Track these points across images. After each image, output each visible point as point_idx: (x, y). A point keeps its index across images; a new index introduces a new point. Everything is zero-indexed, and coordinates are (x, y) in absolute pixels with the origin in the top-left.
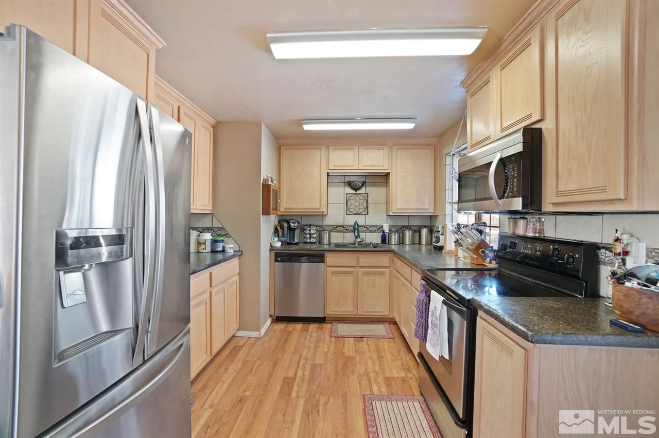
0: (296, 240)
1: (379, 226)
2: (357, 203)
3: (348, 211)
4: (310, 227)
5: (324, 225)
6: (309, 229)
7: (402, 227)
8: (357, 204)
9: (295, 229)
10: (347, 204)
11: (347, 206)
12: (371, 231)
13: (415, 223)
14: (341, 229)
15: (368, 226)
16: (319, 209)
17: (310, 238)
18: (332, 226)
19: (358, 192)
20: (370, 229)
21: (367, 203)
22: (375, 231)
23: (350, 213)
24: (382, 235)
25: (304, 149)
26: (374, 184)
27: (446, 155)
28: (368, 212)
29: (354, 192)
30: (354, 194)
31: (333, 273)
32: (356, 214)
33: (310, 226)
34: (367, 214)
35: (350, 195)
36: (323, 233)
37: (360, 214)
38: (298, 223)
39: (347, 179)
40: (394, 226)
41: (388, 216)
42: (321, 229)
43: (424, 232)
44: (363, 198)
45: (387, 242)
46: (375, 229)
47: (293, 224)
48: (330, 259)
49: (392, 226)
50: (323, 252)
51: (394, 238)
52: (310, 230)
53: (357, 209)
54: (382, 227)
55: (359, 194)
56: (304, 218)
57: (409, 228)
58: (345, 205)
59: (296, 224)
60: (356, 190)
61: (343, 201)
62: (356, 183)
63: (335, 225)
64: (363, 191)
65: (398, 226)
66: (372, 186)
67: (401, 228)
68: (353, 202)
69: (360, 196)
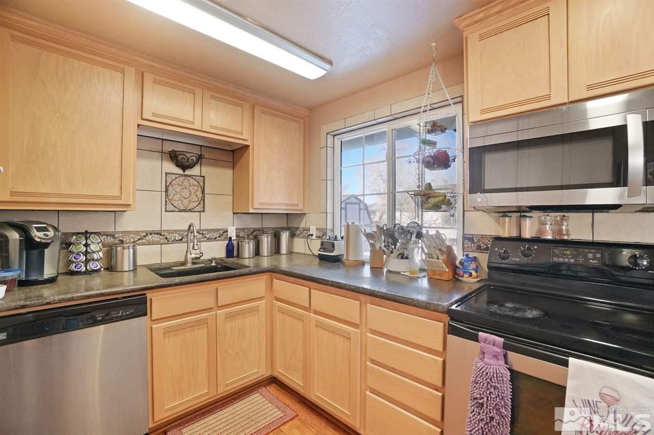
0: (48, 271)
1: (222, 230)
2: (184, 191)
3: (169, 206)
4: (86, 239)
5: (119, 232)
6: (84, 242)
7: (254, 231)
8: (186, 193)
9: (46, 245)
10: (166, 191)
11: (167, 196)
12: (209, 239)
13: (269, 224)
14: (156, 238)
15: (206, 230)
16: (120, 198)
17: (87, 262)
18: (137, 233)
19: (187, 172)
20: (207, 236)
21: (203, 192)
22: (215, 239)
23: (172, 208)
24: (228, 245)
25: (75, 56)
26: (216, 163)
27: (327, 134)
28: (204, 207)
29: (181, 172)
30: (182, 175)
31: (167, 332)
32: (185, 211)
33: (86, 234)
34: (203, 211)
35: (174, 177)
36: (119, 249)
37: (190, 211)
38: (56, 229)
39: (168, 147)
40: (244, 229)
41: (234, 213)
42: (110, 240)
43: (285, 236)
44: (196, 183)
45: (235, 254)
46: (216, 235)
47: (41, 234)
48: (159, 303)
49: (240, 229)
50: (144, 292)
51: (248, 248)
52: (86, 245)
53: (186, 202)
54: (227, 231)
55: (190, 176)
56: (63, 218)
57: (263, 231)
58: (164, 194)
59: (51, 233)
60: (184, 168)
61: (159, 185)
62: (189, 155)
63: (143, 232)
64: (195, 171)
65: (249, 229)
66: (210, 165)
67: (253, 233)
68: (178, 189)
69: (192, 181)
